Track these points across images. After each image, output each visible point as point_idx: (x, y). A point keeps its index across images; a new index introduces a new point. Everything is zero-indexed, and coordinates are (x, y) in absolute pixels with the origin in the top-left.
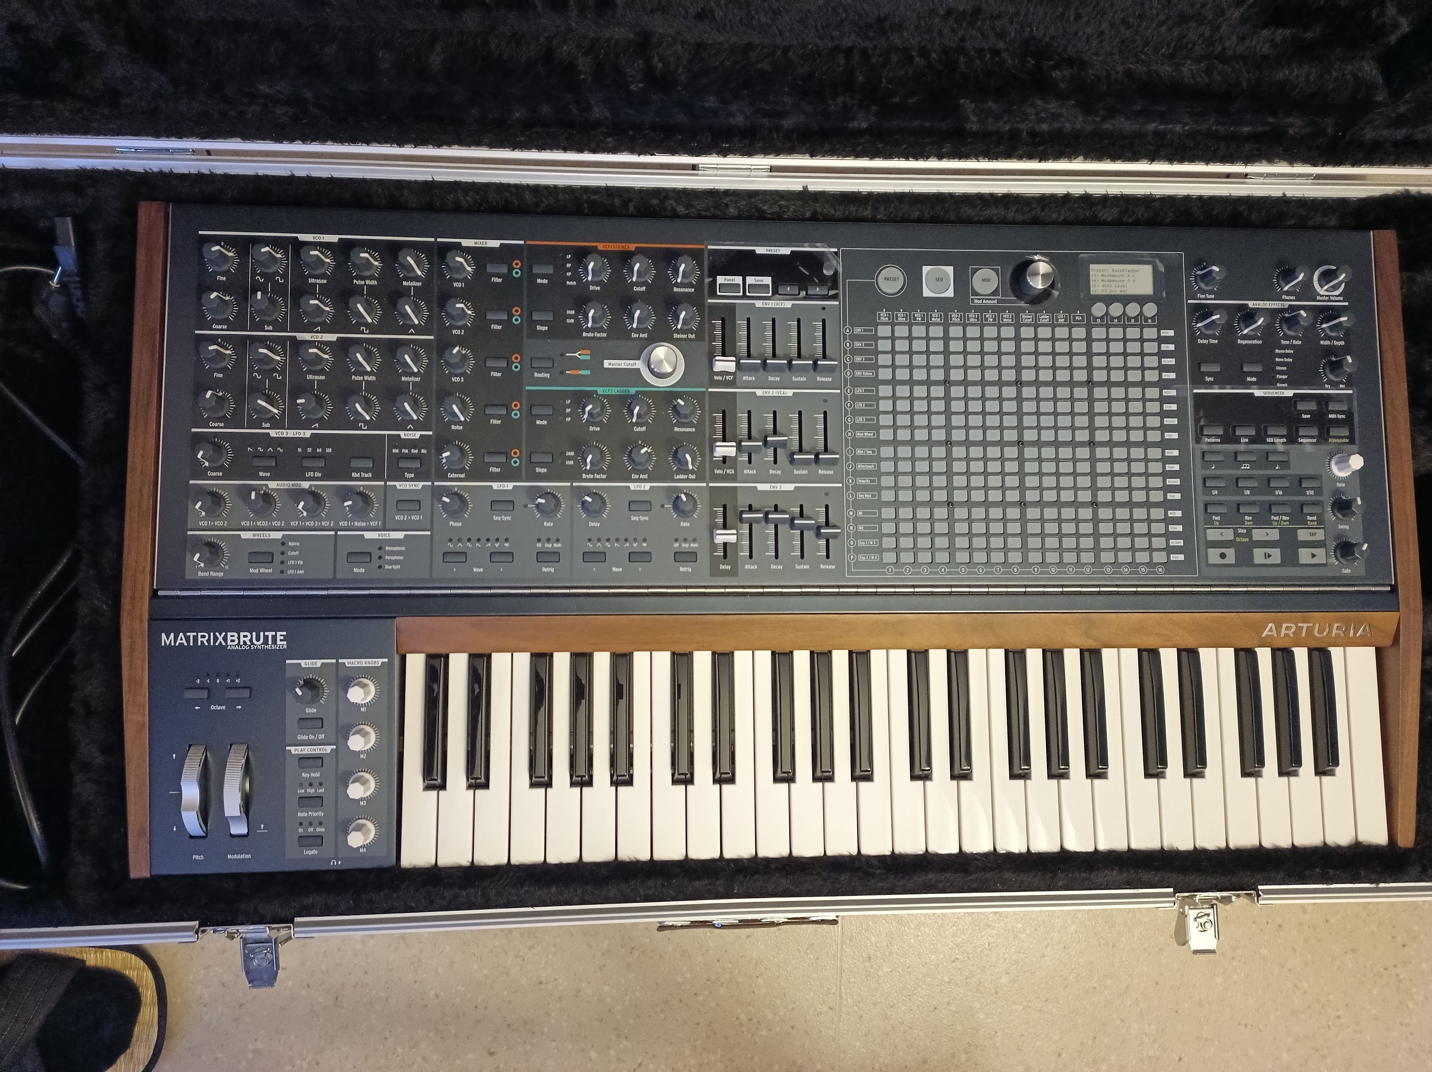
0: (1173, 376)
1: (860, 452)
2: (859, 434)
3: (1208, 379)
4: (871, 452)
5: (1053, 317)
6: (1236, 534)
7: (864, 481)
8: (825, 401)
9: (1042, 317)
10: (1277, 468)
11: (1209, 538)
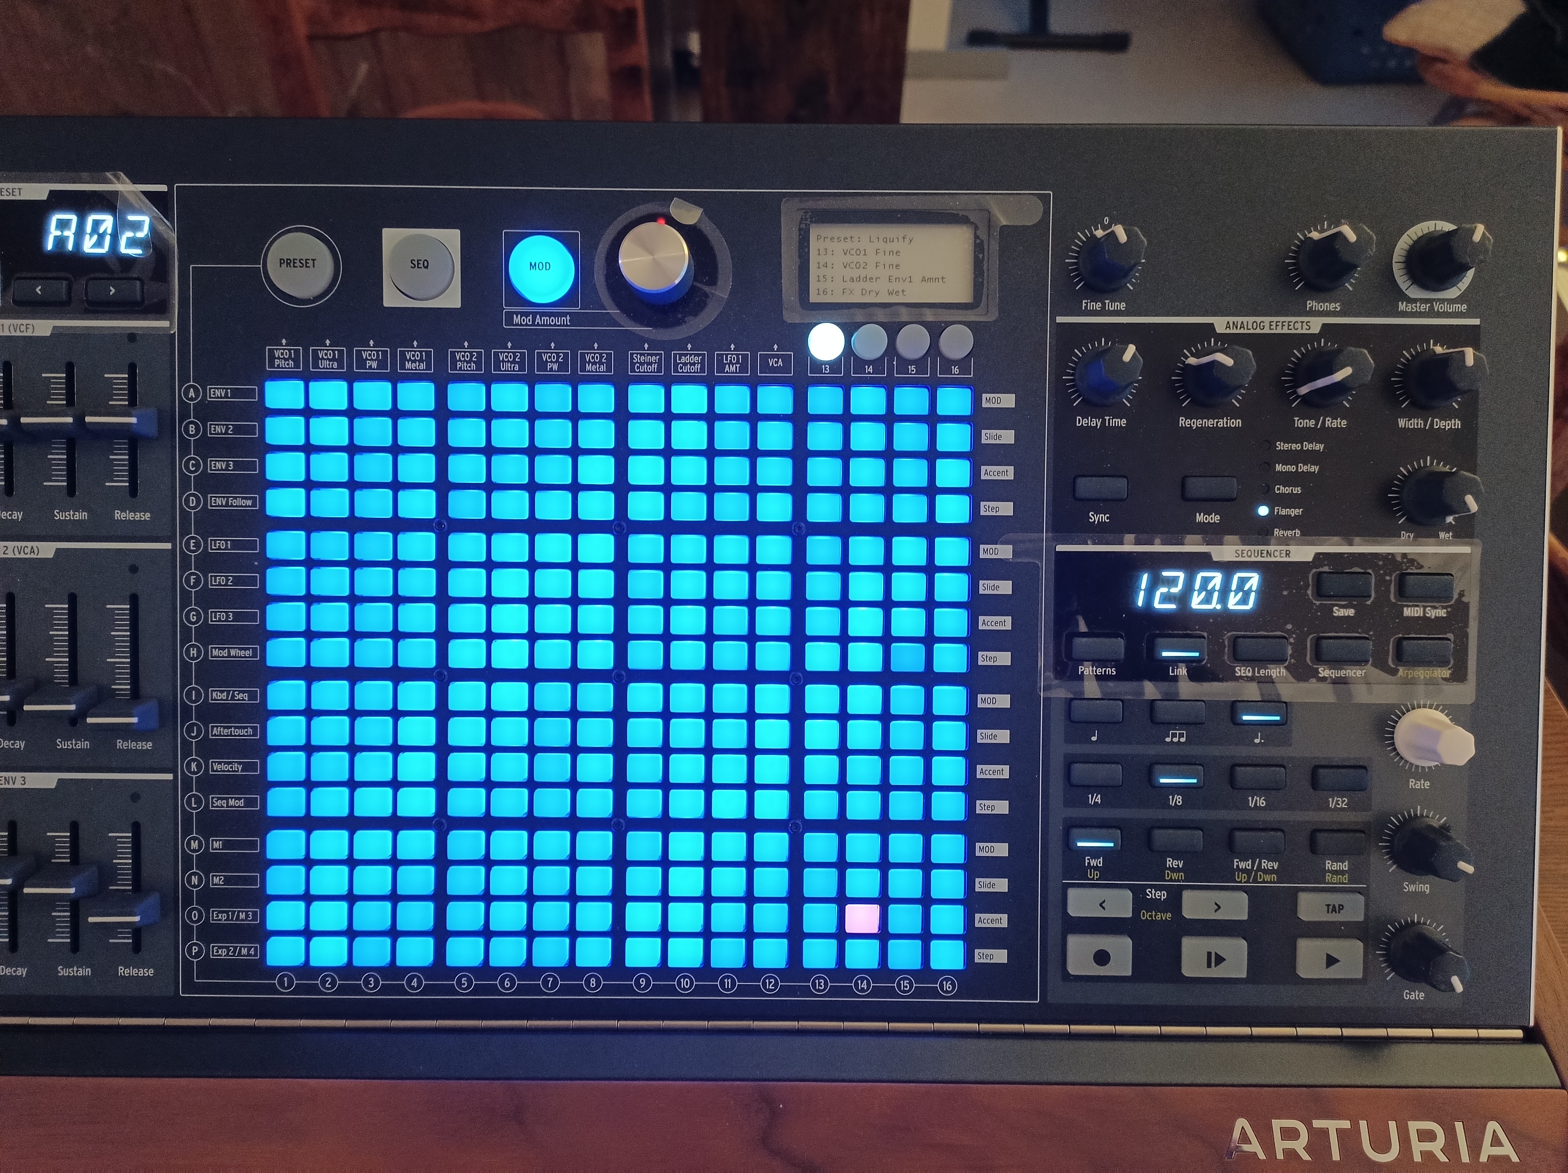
0: (1006, 509)
1: (218, 696)
2: (217, 653)
3: (1095, 518)
4: (246, 696)
5: (711, 359)
6: (1140, 902)
7: (229, 767)
8: (134, 569)
9: (683, 359)
10: (1257, 741)
11: (1073, 911)
